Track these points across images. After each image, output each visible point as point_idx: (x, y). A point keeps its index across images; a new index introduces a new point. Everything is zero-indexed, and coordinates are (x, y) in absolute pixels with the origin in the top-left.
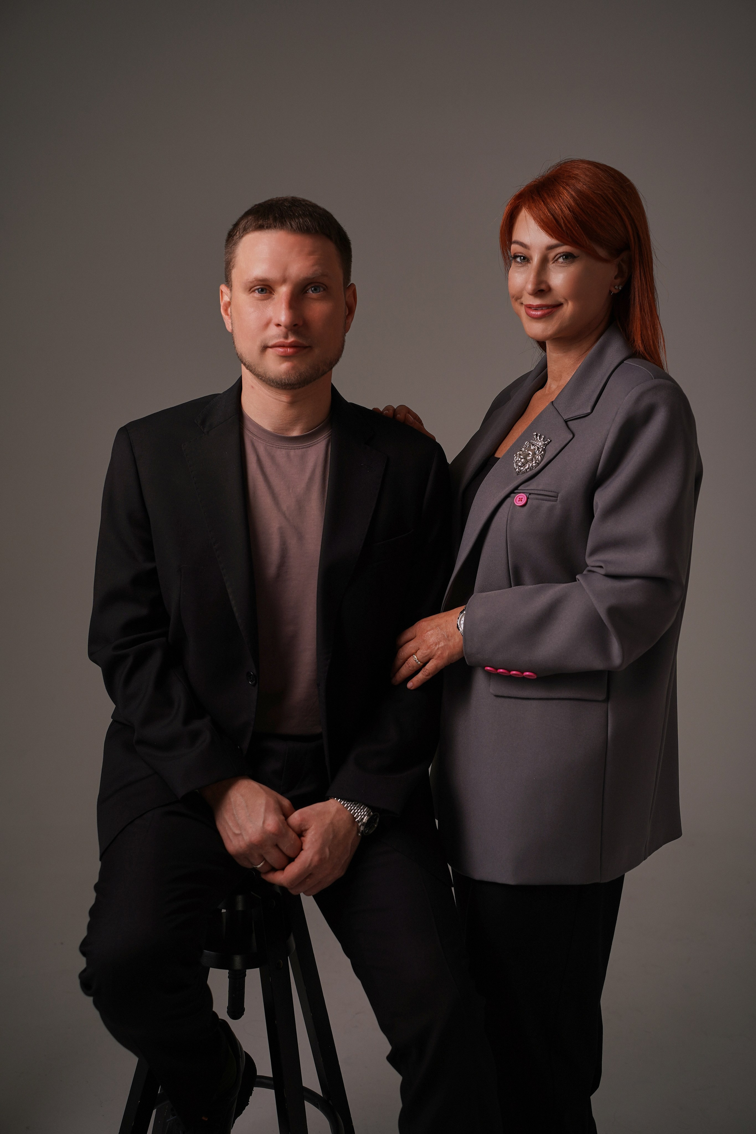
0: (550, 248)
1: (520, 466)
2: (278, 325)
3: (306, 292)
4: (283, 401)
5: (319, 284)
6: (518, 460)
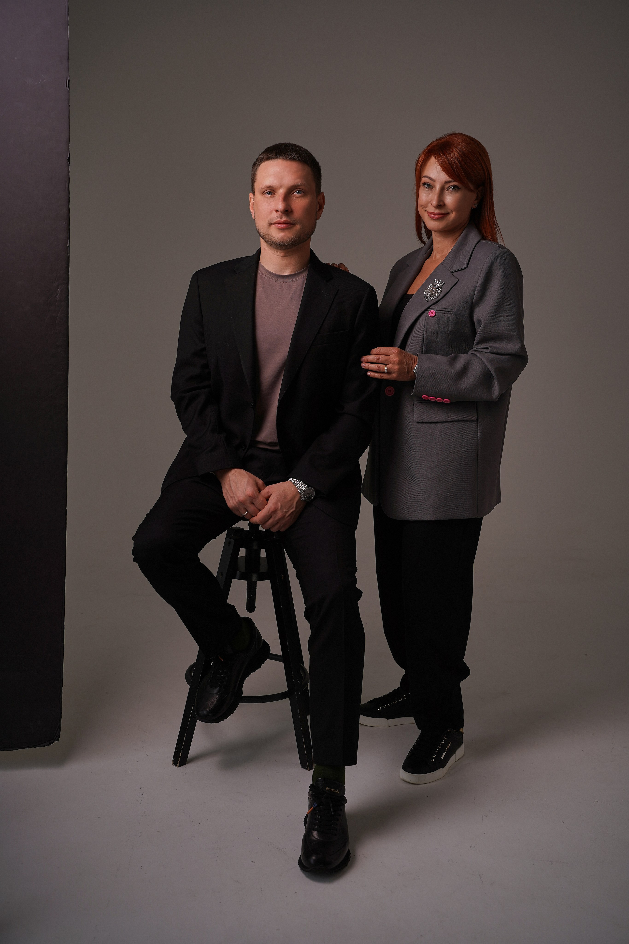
0: (447, 182)
1: (428, 297)
2: (277, 211)
3: (293, 193)
4: (280, 255)
5: (301, 190)
6: (427, 294)
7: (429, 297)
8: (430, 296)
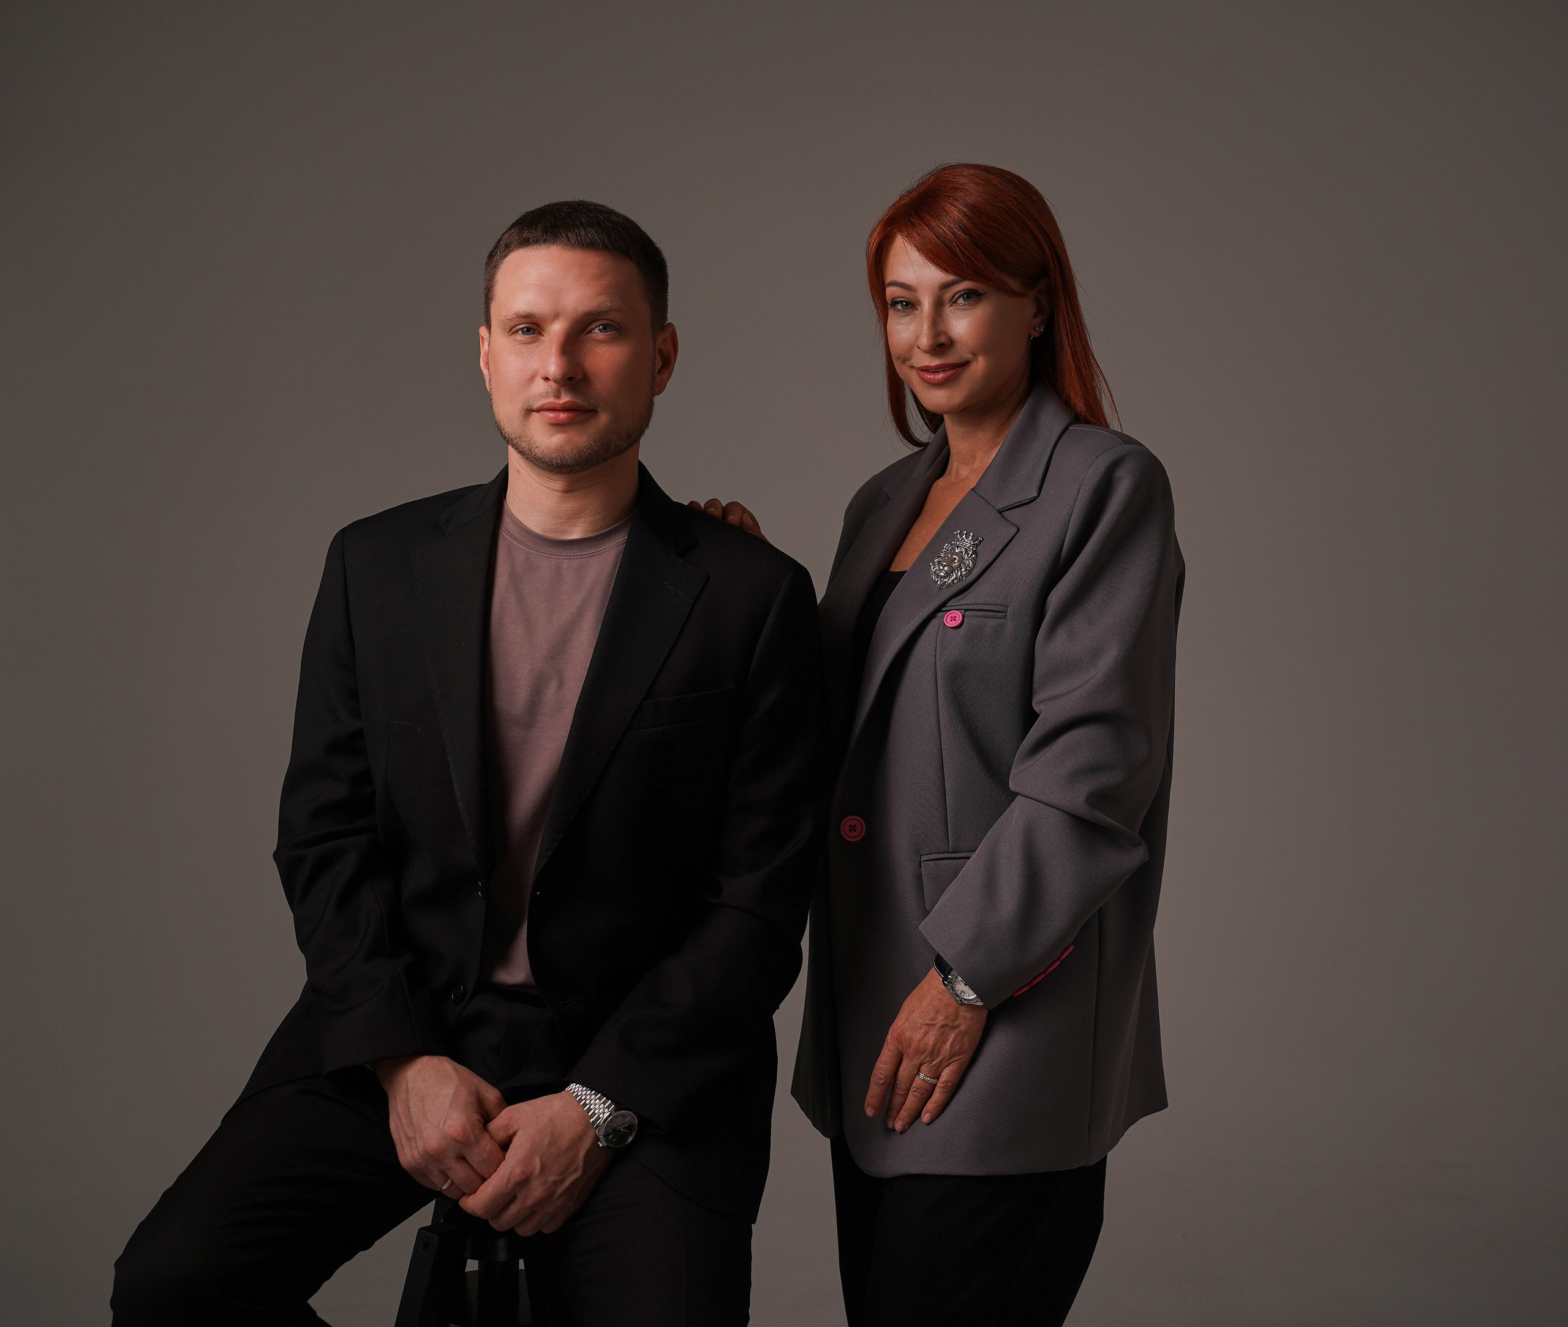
0: (945, 286)
1: (942, 577)
2: (546, 379)
3: (590, 332)
4: (557, 489)
5: (609, 322)
6: (938, 570)
7: (945, 577)
8: (948, 574)
